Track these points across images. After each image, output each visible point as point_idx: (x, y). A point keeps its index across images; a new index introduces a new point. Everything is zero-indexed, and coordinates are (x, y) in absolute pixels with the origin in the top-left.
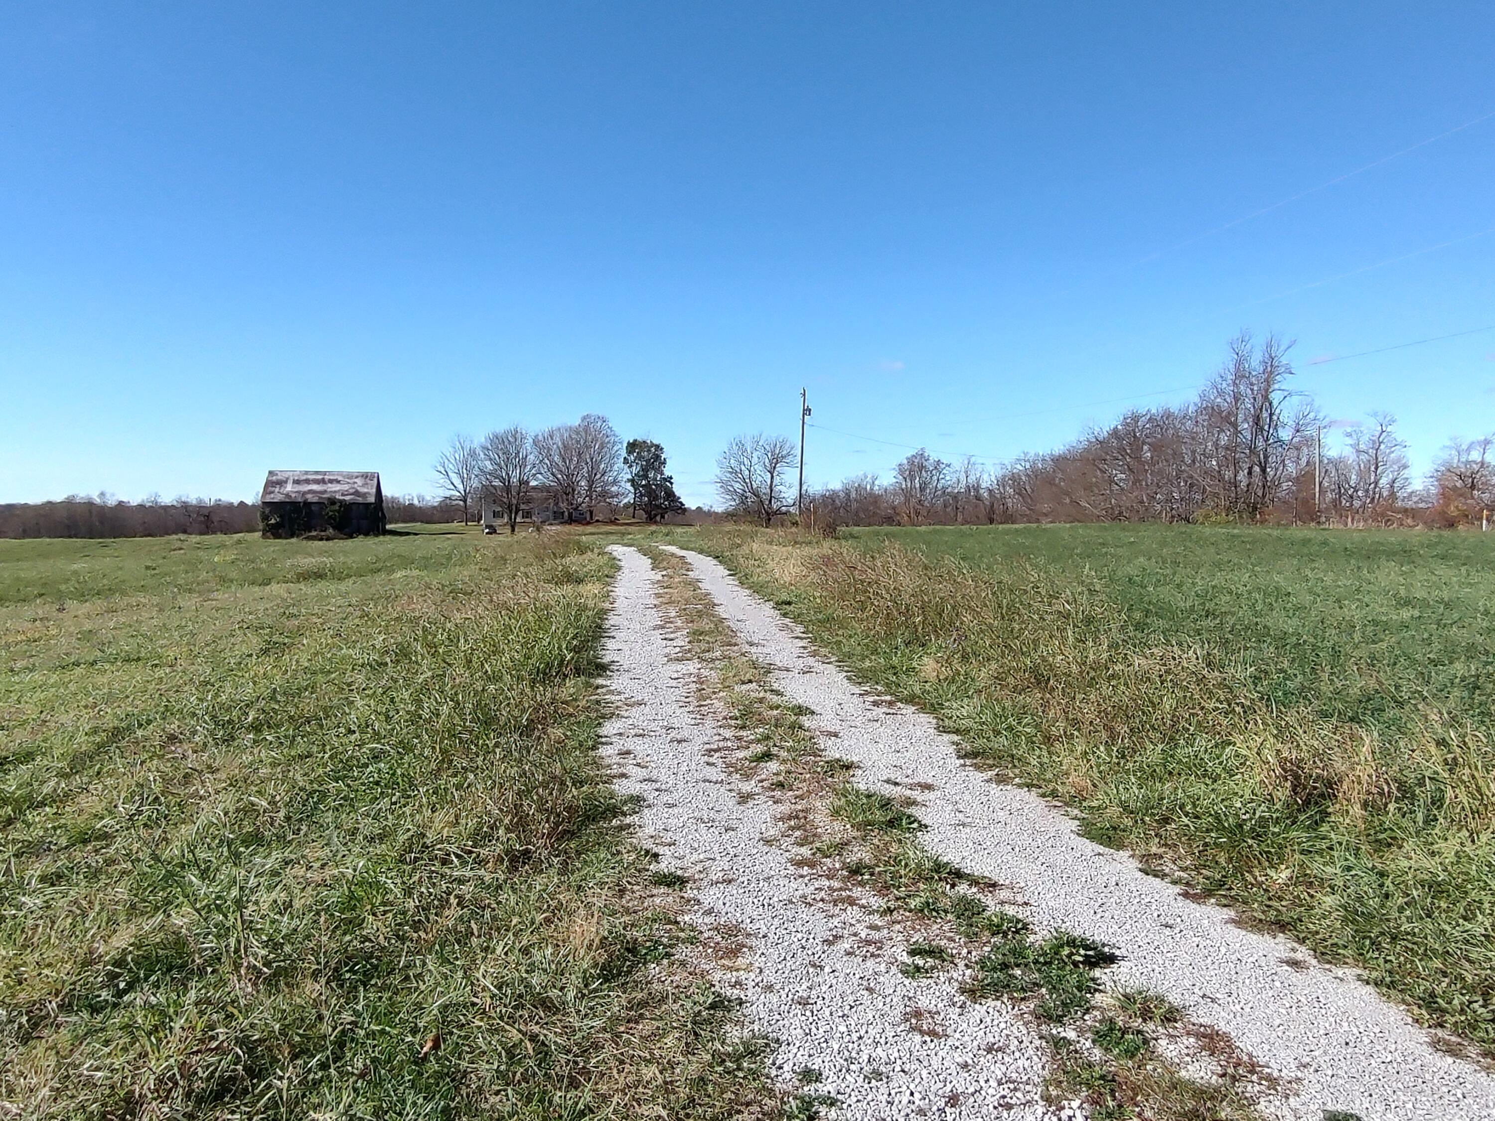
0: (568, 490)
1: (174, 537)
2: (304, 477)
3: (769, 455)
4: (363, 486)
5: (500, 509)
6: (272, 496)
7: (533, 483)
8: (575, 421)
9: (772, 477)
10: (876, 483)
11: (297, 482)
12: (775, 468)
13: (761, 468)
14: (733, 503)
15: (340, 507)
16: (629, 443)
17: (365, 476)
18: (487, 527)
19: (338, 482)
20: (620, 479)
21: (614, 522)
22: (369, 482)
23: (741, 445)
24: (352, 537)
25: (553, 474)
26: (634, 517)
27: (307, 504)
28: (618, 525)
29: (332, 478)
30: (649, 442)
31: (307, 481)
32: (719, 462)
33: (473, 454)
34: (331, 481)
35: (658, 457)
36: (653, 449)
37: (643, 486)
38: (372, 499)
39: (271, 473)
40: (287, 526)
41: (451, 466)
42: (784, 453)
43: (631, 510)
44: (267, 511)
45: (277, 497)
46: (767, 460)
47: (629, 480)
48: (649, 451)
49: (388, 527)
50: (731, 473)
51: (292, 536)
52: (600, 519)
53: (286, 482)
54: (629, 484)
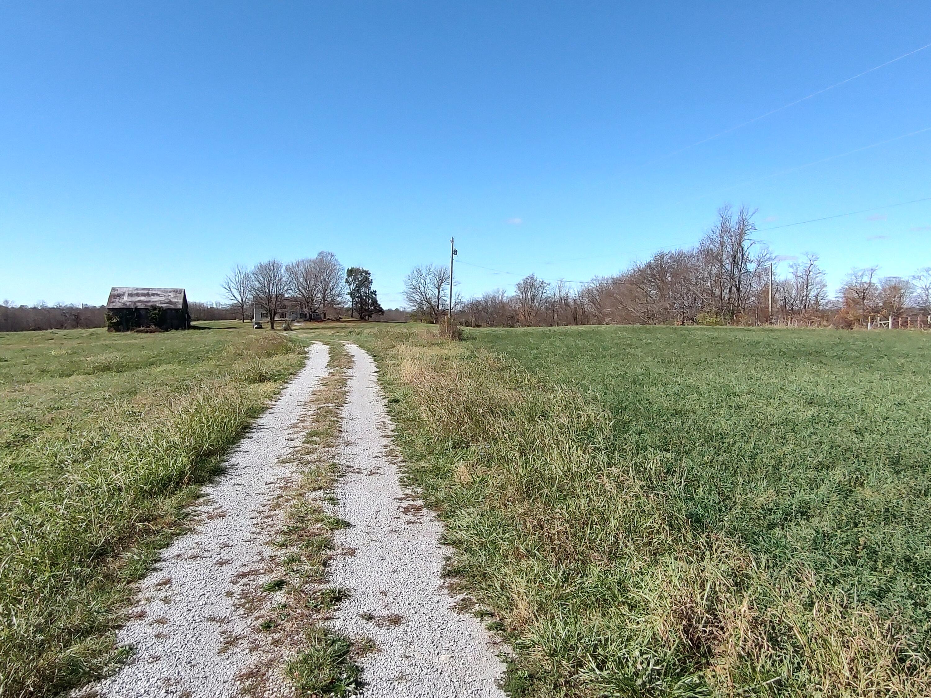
0: (309, 300)
1: (49, 331)
2: (135, 292)
3: (437, 277)
4: (174, 297)
5: (265, 312)
6: (114, 304)
7: (286, 296)
8: (314, 256)
9: (439, 292)
10: (505, 295)
11: (130, 295)
12: (440, 286)
13: (432, 286)
14: (414, 308)
15: (159, 311)
16: (348, 270)
17: (176, 291)
18: (256, 324)
19: (158, 295)
20: (343, 292)
21: (338, 320)
22: (178, 295)
23: (419, 272)
24: (167, 331)
25: (300, 290)
26: (352, 317)
27: (137, 309)
28: (341, 322)
29: (154, 292)
30: (361, 269)
31: (137, 295)
32: (405, 282)
33: (247, 277)
34: (153, 295)
35: (367, 279)
36: (364, 274)
37: (358, 297)
38: (180, 307)
39: (113, 289)
40: (124, 324)
41: (232, 284)
42: (446, 276)
43: (350, 312)
44: (111, 314)
45: (118, 305)
46: (436, 281)
47: (349, 293)
48: (361, 275)
49: (193, 323)
50: (413, 289)
51: (128, 330)
52: (330, 318)
53: (123, 295)
54: (349, 296)
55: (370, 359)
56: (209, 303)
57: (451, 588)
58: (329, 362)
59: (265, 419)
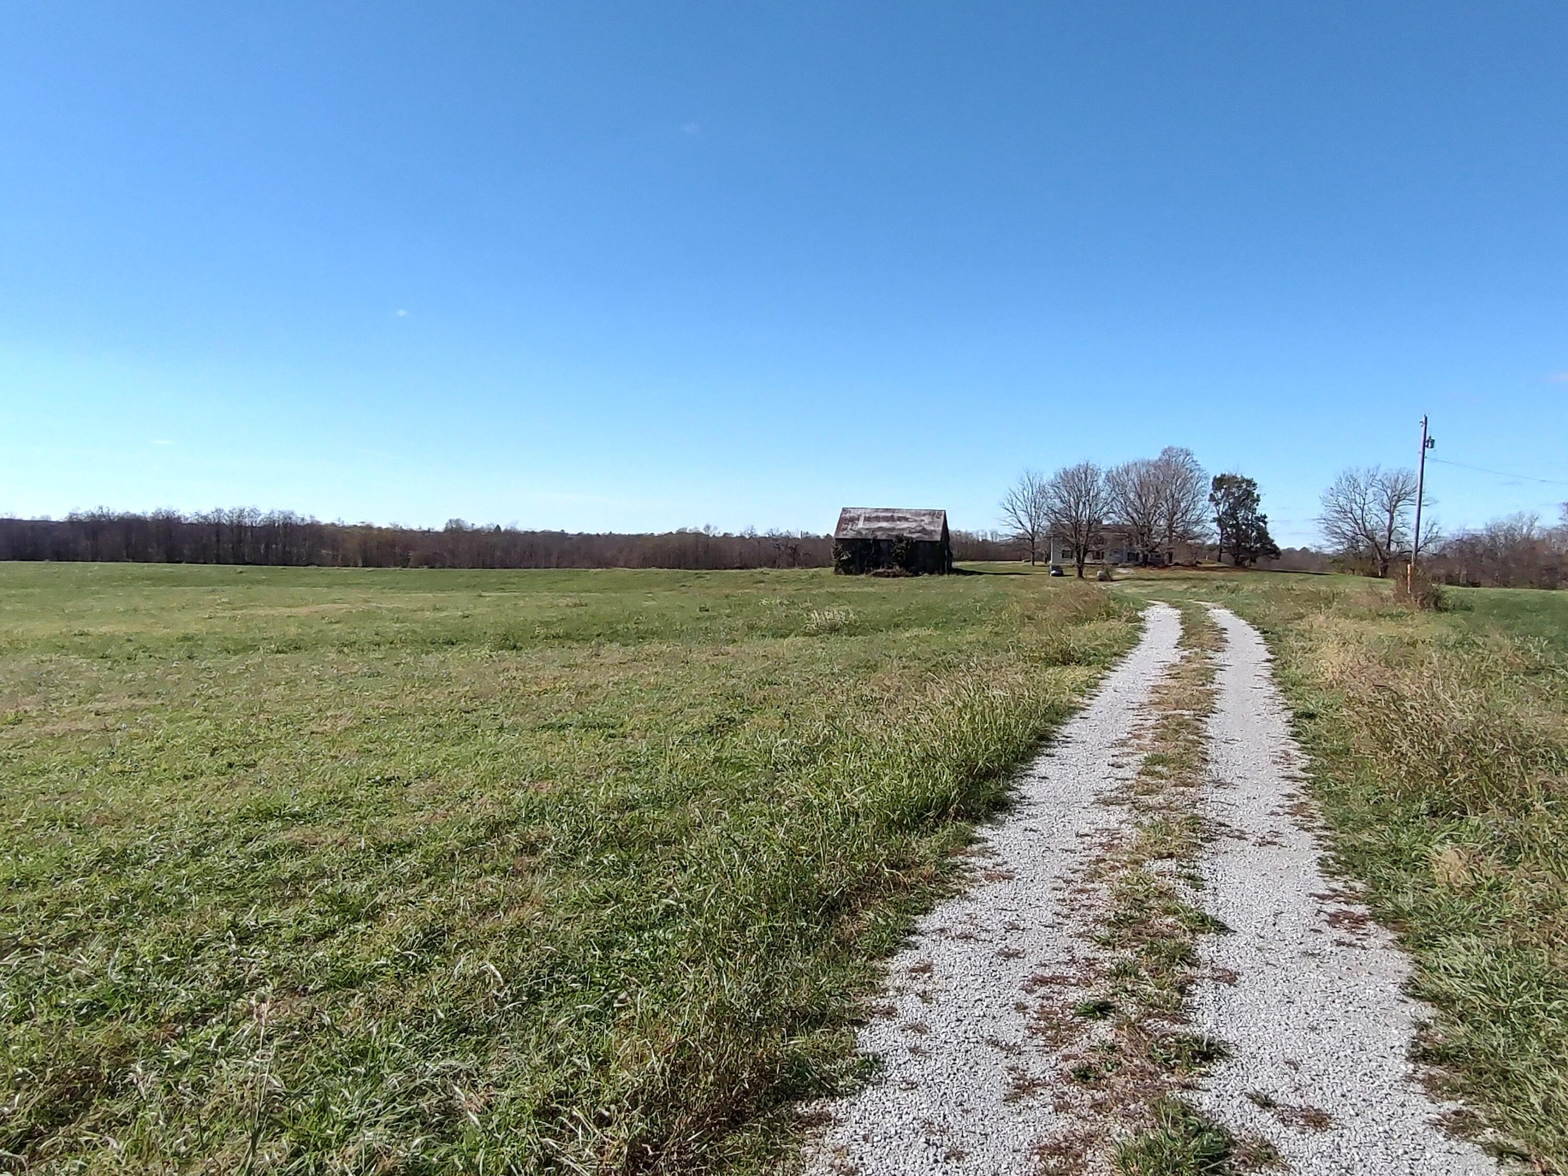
0: (1143, 531)
1: (759, 570)
2: (875, 515)
3: (1389, 492)
4: (930, 523)
5: (1069, 549)
6: (845, 532)
7: (1105, 522)
8: (1154, 455)
9: (1392, 518)
10: (1536, 524)
11: (868, 519)
12: (1395, 506)
13: (1378, 507)
14: (1341, 547)
15: (907, 544)
16: (1215, 479)
17: (933, 514)
18: (1054, 568)
19: (906, 519)
20: (1204, 518)
21: (1194, 566)
22: (936, 519)
23: (1353, 482)
24: (917, 575)
25: (1128, 514)
26: (1219, 560)
27: (876, 541)
28: (1199, 569)
29: (900, 515)
30: (1239, 476)
31: (877, 519)
32: (1324, 500)
33: (1042, 491)
34: (900, 519)
35: (1250, 494)
36: (1244, 486)
37: (1231, 526)
38: (938, 538)
39: (845, 510)
40: (858, 562)
41: (1019, 503)
42: (1408, 489)
43: (1216, 553)
44: (840, 547)
45: (850, 534)
46: (1385, 498)
47: (1215, 520)
48: (1239, 487)
49: (955, 565)
50: (1337, 512)
51: (862, 573)
52: (1180, 562)
53: (858, 519)
54: (1215, 524)
55: (1255, 636)
56: (980, 533)
57: (1430, 1084)
58: (1182, 637)
59: (1073, 728)
